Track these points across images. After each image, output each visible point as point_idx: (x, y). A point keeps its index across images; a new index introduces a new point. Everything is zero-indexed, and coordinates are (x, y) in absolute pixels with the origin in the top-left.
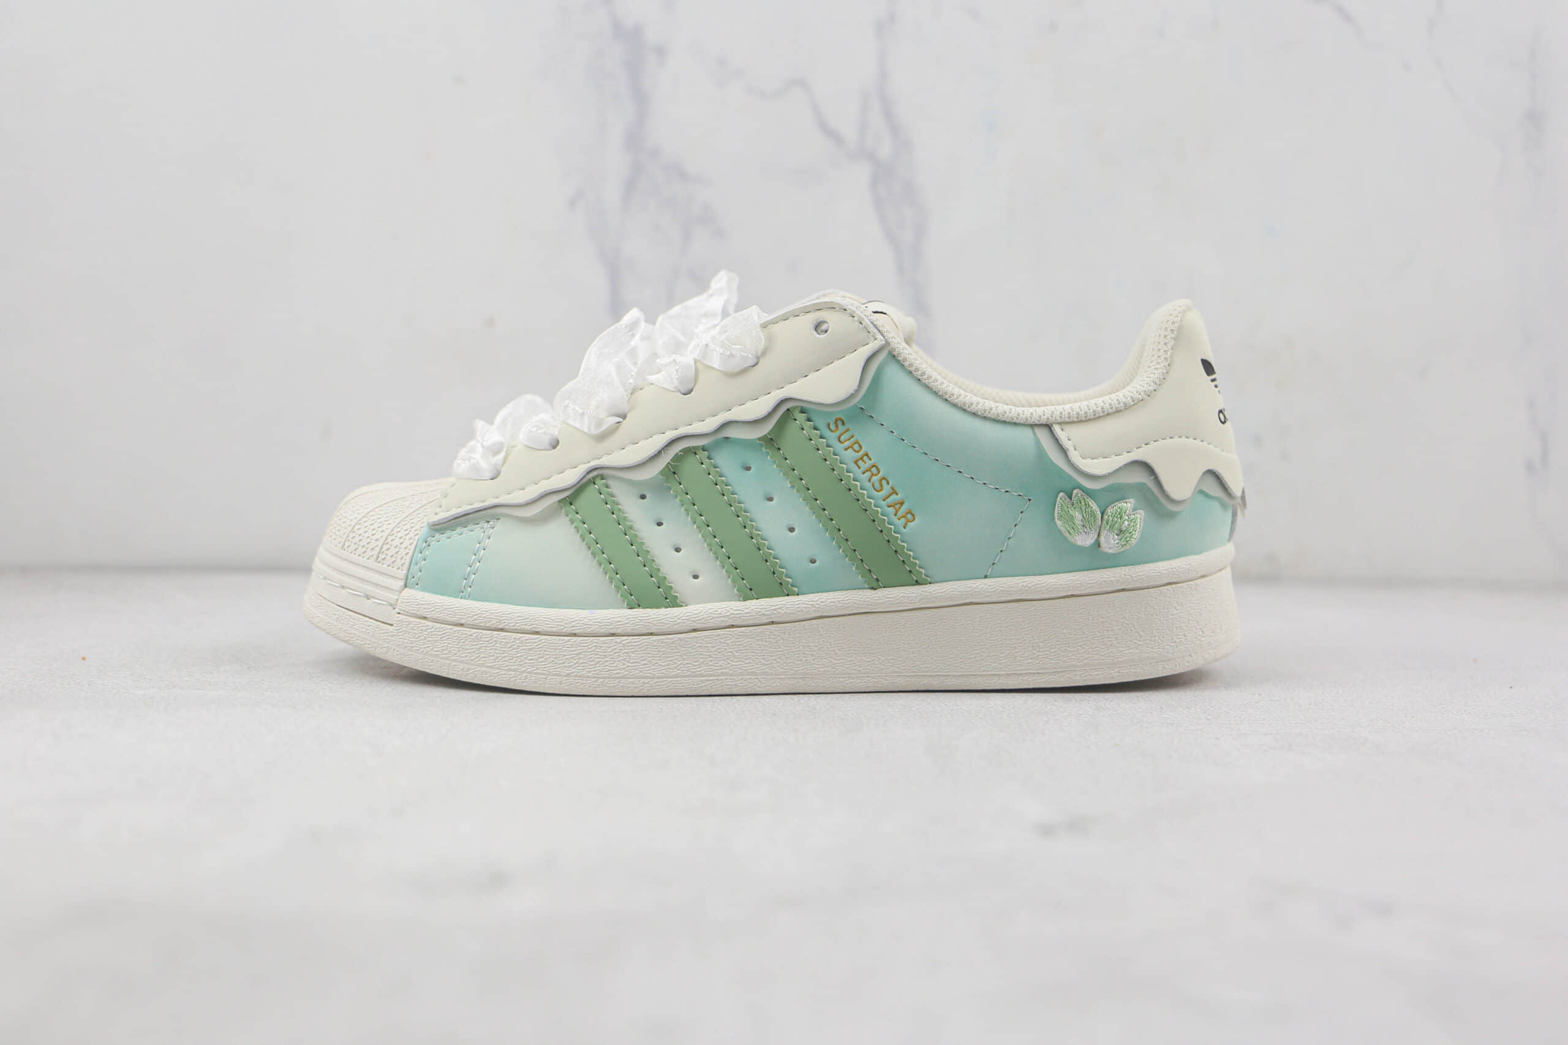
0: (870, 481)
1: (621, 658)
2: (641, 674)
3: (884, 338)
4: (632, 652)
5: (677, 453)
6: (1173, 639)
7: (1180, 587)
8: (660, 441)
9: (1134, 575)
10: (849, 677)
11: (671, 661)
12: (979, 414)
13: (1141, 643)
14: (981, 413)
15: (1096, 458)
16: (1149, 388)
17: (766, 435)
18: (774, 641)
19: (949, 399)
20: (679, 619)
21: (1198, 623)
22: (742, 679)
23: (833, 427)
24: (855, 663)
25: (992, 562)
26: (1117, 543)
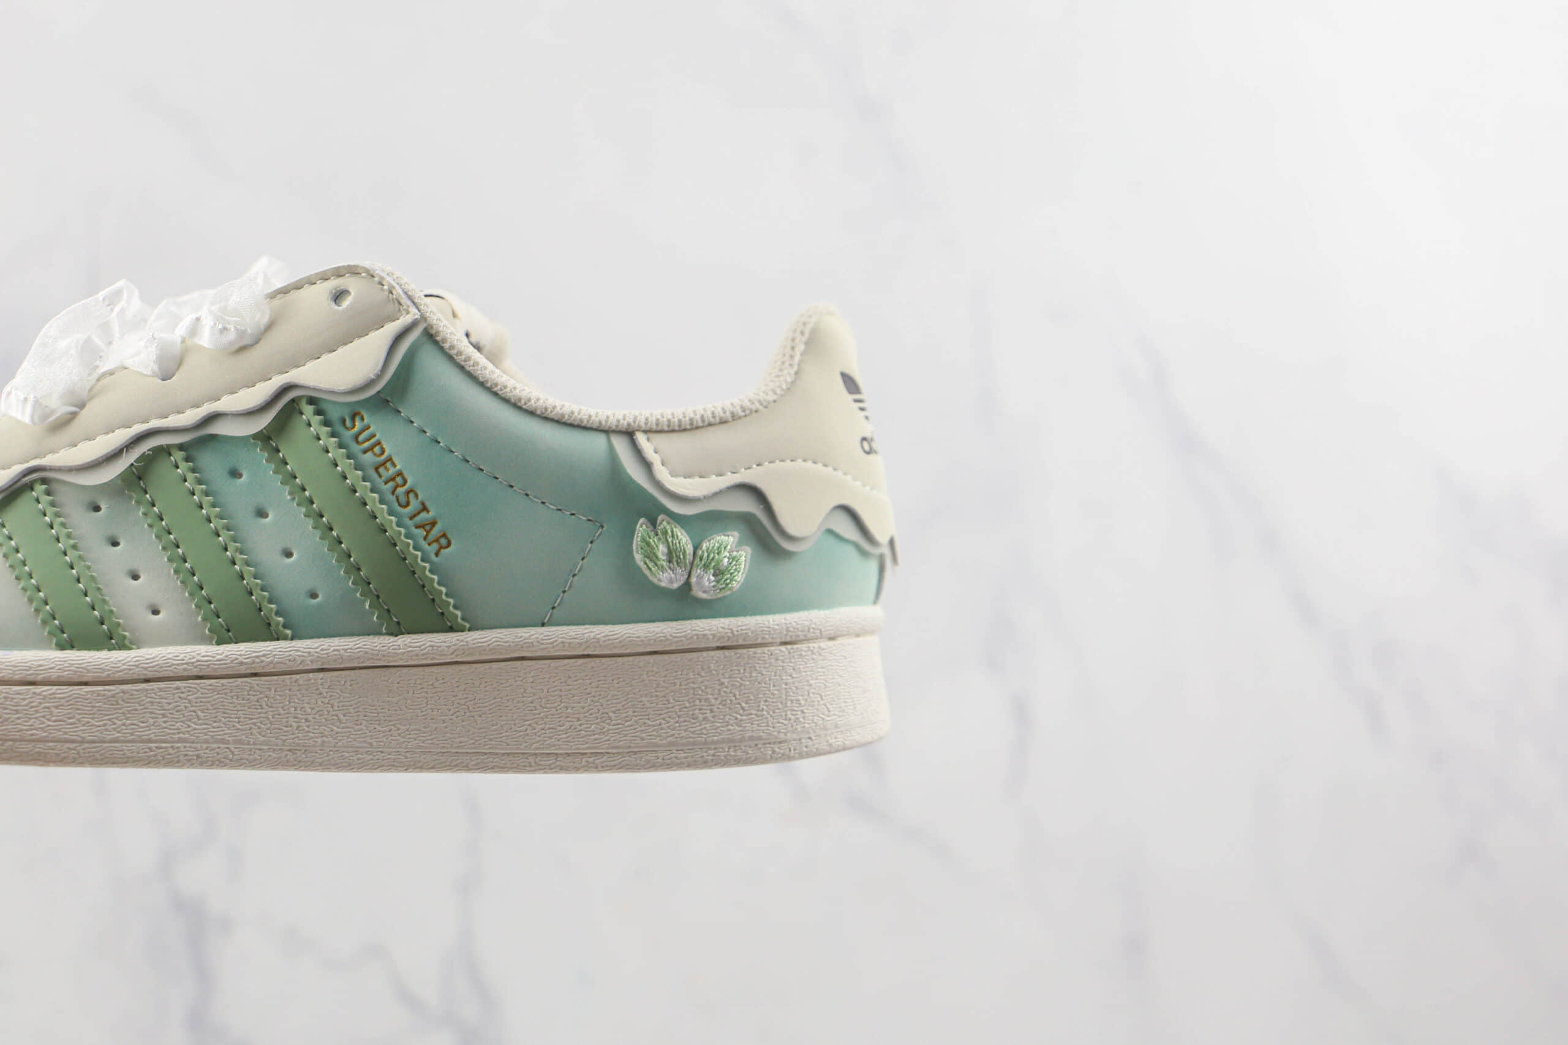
0: (393, 493)
1: (38, 715)
2: (66, 736)
3: (419, 311)
4: (56, 707)
5: (145, 453)
6: (786, 715)
7: (798, 648)
8: (122, 436)
9: (735, 629)
10: (356, 751)
11: (109, 720)
12: (539, 412)
13: (744, 718)
14: (541, 412)
15: (689, 477)
16: (765, 397)
17: (262, 430)
18: (255, 698)
19: (500, 393)
20: (124, 664)
21: (821, 697)
22: (207, 748)
23: (348, 423)
24: (365, 733)
25: (552, 606)
26: (714, 586)
